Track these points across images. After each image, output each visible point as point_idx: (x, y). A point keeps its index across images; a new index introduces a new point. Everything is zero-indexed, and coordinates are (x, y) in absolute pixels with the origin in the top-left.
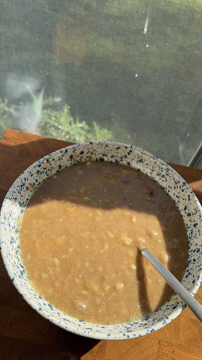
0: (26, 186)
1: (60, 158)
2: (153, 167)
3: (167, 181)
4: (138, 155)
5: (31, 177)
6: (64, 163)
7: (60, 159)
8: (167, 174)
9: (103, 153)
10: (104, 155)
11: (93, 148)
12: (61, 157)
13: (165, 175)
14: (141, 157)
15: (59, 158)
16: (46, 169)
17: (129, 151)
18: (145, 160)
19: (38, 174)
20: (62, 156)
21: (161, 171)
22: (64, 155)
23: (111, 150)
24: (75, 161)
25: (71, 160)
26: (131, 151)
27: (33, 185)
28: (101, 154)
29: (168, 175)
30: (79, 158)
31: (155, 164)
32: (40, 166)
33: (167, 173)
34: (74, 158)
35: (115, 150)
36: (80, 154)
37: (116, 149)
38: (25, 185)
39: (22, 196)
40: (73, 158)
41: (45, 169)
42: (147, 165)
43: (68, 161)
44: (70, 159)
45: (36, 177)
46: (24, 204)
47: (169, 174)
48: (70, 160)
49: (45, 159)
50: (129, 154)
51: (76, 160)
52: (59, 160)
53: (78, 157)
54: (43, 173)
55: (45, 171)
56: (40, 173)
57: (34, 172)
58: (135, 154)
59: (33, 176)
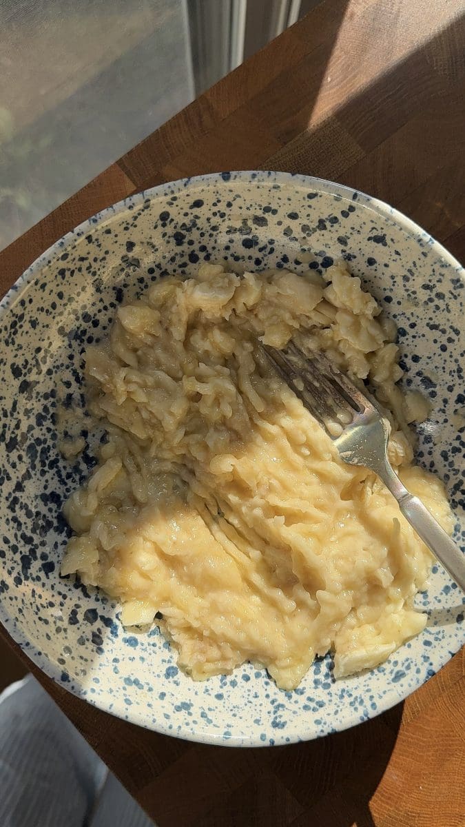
0: (29, 319)
1: (128, 224)
2: (414, 263)
3: (449, 311)
4: (372, 221)
5: (41, 290)
6: (143, 236)
7: (129, 226)
8: (452, 293)
9: (264, 206)
10: (267, 210)
11: (231, 191)
12: (131, 221)
13: (448, 295)
14: (382, 229)
15: (124, 225)
16: (86, 259)
17: (346, 208)
18: (392, 240)
19: (63, 278)
20: (135, 218)
21: (438, 281)
22: (139, 214)
23: (289, 200)
24: (175, 227)
25: (164, 225)
26: (352, 209)
27: (51, 310)
28: (258, 208)
29: (455, 297)
30: (191, 217)
31: (422, 257)
32: (65, 257)
33: (453, 291)
34: (172, 220)
35: (301, 199)
36: (191, 207)
37: (304, 198)
38: (27, 318)
39: (21, 348)
40: (169, 220)
41: (82, 259)
42: (397, 253)
43: (156, 227)
44: (160, 222)
45: (58, 285)
46: (29, 366)
47: (459, 295)
48: (160, 227)
49: (78, 234)
50: (345, 214)
51: (180, 224)
52: (126, 229)
53: (186, 214)
54: (80, 270)
55: (85, 264)
56: (68, 274)
57: (49, 276)
58: (364, 218)
59: (46, 288)
